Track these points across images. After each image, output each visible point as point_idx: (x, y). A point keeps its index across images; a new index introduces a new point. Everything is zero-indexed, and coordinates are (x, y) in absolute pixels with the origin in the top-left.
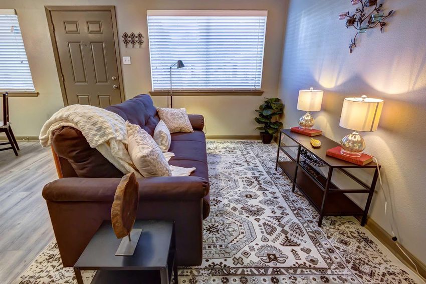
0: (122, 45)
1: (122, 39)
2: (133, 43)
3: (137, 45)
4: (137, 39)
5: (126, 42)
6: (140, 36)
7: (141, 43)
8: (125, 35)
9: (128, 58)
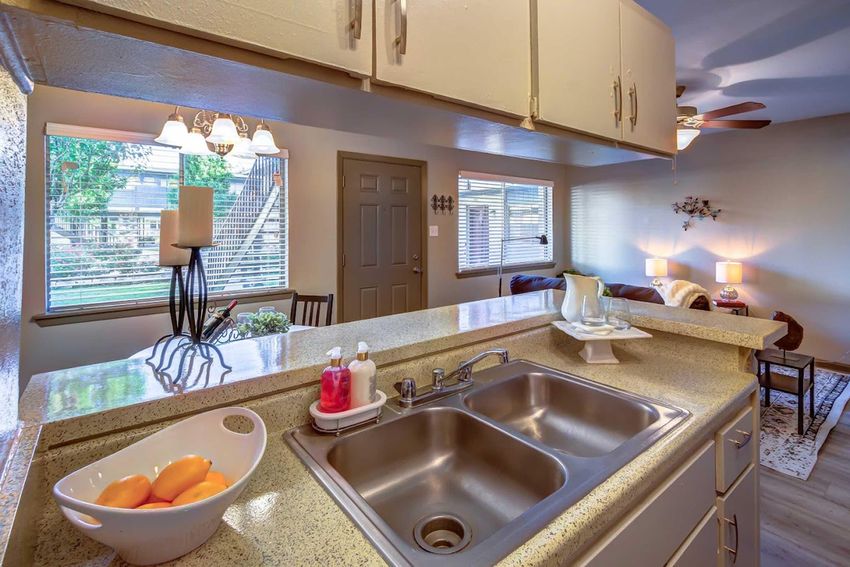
0: (430, 209)
1: (430, 202)
2: (443, 208)
3: (446, 210)
4: (447, 204)
5: (435, 207)
6: (450, 199)
7: (450, 208)
8: (435, 199)
9: (436, 227)
